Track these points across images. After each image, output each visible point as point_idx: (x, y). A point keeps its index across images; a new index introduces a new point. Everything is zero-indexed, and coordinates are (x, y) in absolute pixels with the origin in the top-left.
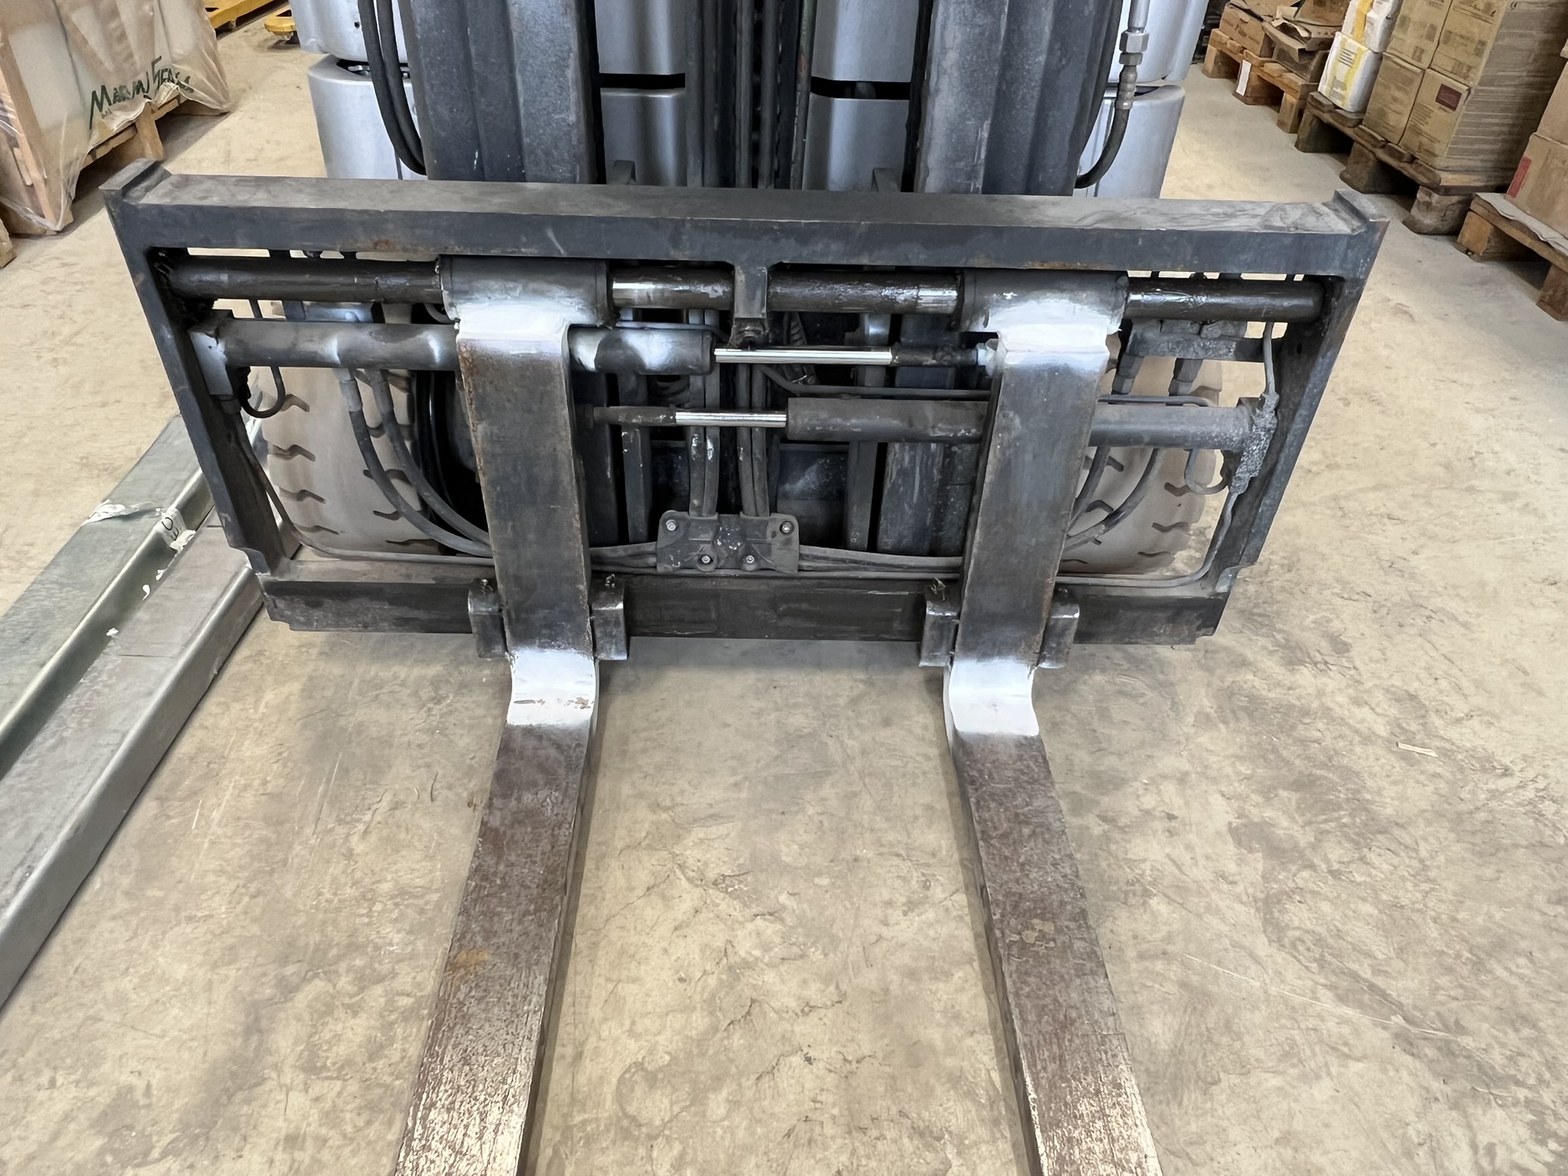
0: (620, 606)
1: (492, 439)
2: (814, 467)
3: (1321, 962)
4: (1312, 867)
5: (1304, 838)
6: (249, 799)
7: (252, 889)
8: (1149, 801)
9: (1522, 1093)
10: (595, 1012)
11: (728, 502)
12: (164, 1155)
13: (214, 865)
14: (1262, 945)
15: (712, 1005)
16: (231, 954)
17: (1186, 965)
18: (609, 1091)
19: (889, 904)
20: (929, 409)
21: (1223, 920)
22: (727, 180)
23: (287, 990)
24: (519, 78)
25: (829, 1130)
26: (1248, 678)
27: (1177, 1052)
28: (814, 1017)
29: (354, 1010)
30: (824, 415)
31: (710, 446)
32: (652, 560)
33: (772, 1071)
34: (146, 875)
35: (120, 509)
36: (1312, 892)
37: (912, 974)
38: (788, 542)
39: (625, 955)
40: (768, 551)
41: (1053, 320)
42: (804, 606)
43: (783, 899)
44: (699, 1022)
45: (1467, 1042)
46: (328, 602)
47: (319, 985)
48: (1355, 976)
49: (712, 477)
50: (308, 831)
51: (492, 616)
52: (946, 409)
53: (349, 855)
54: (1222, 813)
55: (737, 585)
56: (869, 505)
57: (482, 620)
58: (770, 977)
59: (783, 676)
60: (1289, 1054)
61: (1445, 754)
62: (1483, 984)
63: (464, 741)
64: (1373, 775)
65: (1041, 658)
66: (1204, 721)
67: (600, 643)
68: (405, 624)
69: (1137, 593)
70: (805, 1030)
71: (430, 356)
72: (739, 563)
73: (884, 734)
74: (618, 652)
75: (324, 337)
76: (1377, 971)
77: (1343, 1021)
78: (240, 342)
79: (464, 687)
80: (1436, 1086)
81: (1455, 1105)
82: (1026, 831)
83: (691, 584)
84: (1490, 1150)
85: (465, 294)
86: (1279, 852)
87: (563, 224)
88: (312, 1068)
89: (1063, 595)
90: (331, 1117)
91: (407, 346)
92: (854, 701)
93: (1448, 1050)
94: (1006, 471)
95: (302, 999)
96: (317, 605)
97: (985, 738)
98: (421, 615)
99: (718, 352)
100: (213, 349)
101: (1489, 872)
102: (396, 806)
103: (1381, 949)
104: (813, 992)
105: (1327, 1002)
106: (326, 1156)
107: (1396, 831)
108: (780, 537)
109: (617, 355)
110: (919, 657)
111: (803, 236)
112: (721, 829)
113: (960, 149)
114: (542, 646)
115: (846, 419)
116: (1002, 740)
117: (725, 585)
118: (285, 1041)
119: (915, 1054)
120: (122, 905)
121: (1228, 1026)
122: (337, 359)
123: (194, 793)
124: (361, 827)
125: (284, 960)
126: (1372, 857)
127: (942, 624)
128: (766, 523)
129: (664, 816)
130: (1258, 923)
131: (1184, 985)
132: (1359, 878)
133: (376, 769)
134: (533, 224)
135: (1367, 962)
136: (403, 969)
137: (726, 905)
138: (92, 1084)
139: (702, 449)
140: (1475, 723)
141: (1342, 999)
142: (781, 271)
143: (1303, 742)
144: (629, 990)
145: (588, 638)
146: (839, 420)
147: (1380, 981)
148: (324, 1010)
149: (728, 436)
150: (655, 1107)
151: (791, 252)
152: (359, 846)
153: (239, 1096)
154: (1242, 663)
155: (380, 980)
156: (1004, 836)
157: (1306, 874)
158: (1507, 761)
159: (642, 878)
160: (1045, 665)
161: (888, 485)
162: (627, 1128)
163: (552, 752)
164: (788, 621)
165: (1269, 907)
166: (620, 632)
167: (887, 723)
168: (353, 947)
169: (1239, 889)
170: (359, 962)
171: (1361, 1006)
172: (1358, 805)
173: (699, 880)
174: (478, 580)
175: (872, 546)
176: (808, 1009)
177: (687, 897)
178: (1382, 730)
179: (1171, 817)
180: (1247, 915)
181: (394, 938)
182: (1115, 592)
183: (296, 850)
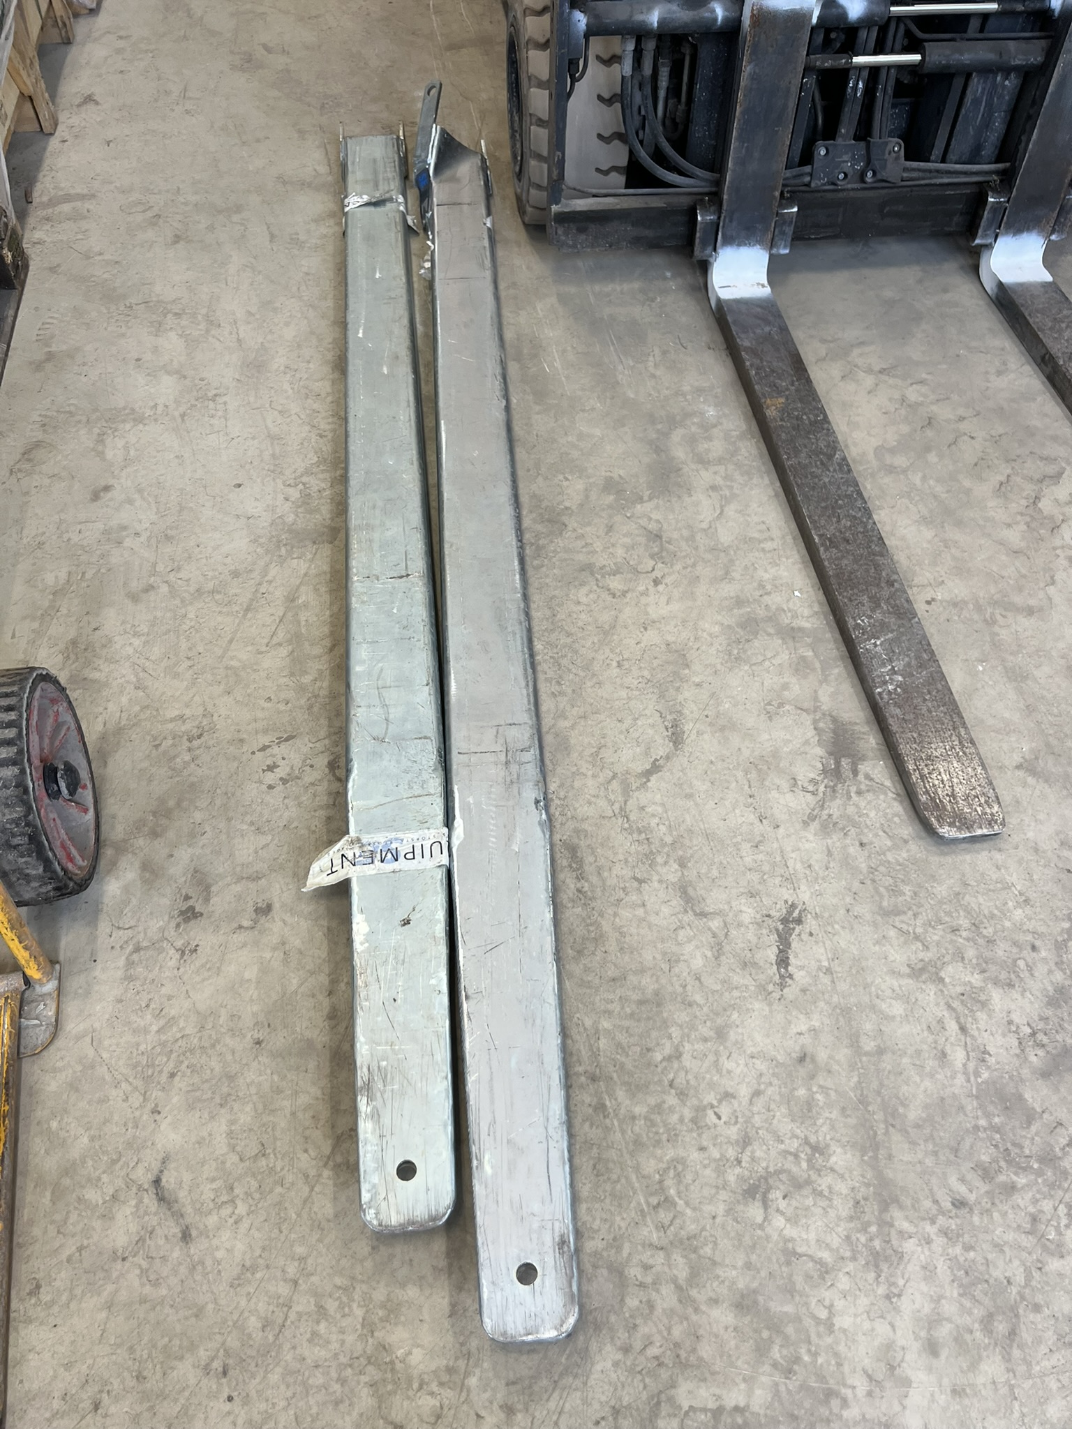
0: (795, 209)
6: (571, 356)
7: (608, 395)
10: (842, 429)
12: (650, 498)
13: (576, 387)
15: (907, 421)
16: (620, 423)
18: (871, 458)
19: (987, 373)
20: (1011, 44)
23: (666, 435)
25: (996, 462)
28: (966, 422)
29: (709, 439)
30: (948, 52)
31: (861, 85)
32: (807, 179)
33: (954, 444)
34: (540, 395)
35: (368, 199)
37: (1013, 401)
38: (897, 158)
39: (846, 405)
40: (884, 167)
42: (901, 208)
43: (924, 376)
44: (905, 428)
46: (593, 228)
47: (681, 431)
49: (857, 110)
50: (620, 368)
51: (712, 222)
52: (1023, 45)
53: (653, 376)
55: (860, 194)
56: (948, 129)
57: (705, 226)
58: (934, 408)
65: (1053, 232)
67: (776, 239)
68: (637, 244)
70: (963, 426)
71: (716, 19)
72: (862, 178)
74: (785, 247)
75: (650, 9)
79: (662, 292)
82: (1063, 325)
83: (829, 195)
88: (703, 461)
90: (728, 478)
91: (702, 13)
95: (676, 438)
96: (582, 230)
97: (1021, 285)
98: (649, 233)
99: (892, 9)
100: (581, 24)
102: (664, 352)
106: (736, 491)
108: (893, 155)
109: (831, 12)
110: (974, 236)
112: (867, 349)
114: (740, 245)
115: (962, 54)
116: (1031, 284)
118: (679, 453)
119: (1029, 431)
120: (537, 408)
123: (534, 356)
124: (651, 364)
125: (653, 423)
127: (997, 207)
129: (832, 345)
133: (639, 337)
136: (724, 421)
137: (892, 381)
138: (588, 477)
139: (855, 87)
144: (856, 419)
145: (770, 236)
148: (693, 440)
149: (875, 74)
150: (901, 461)
152: (657, 373)
153: (672, 475)
155: (714, 426)
156: (1051, 329)
159: (835, 373)
160: (1053, 237)
161: (963, 111)
162: (889, 469)
163: (758, 310)
164: (887, 222)
166: (789, 230)
168: (688, 414)
170: (696, 420)
173: (869, 371)
175: (943, 161)
176: (962, 419)
177: (867, 379)
181: (710, 410)
183: (620, 377)
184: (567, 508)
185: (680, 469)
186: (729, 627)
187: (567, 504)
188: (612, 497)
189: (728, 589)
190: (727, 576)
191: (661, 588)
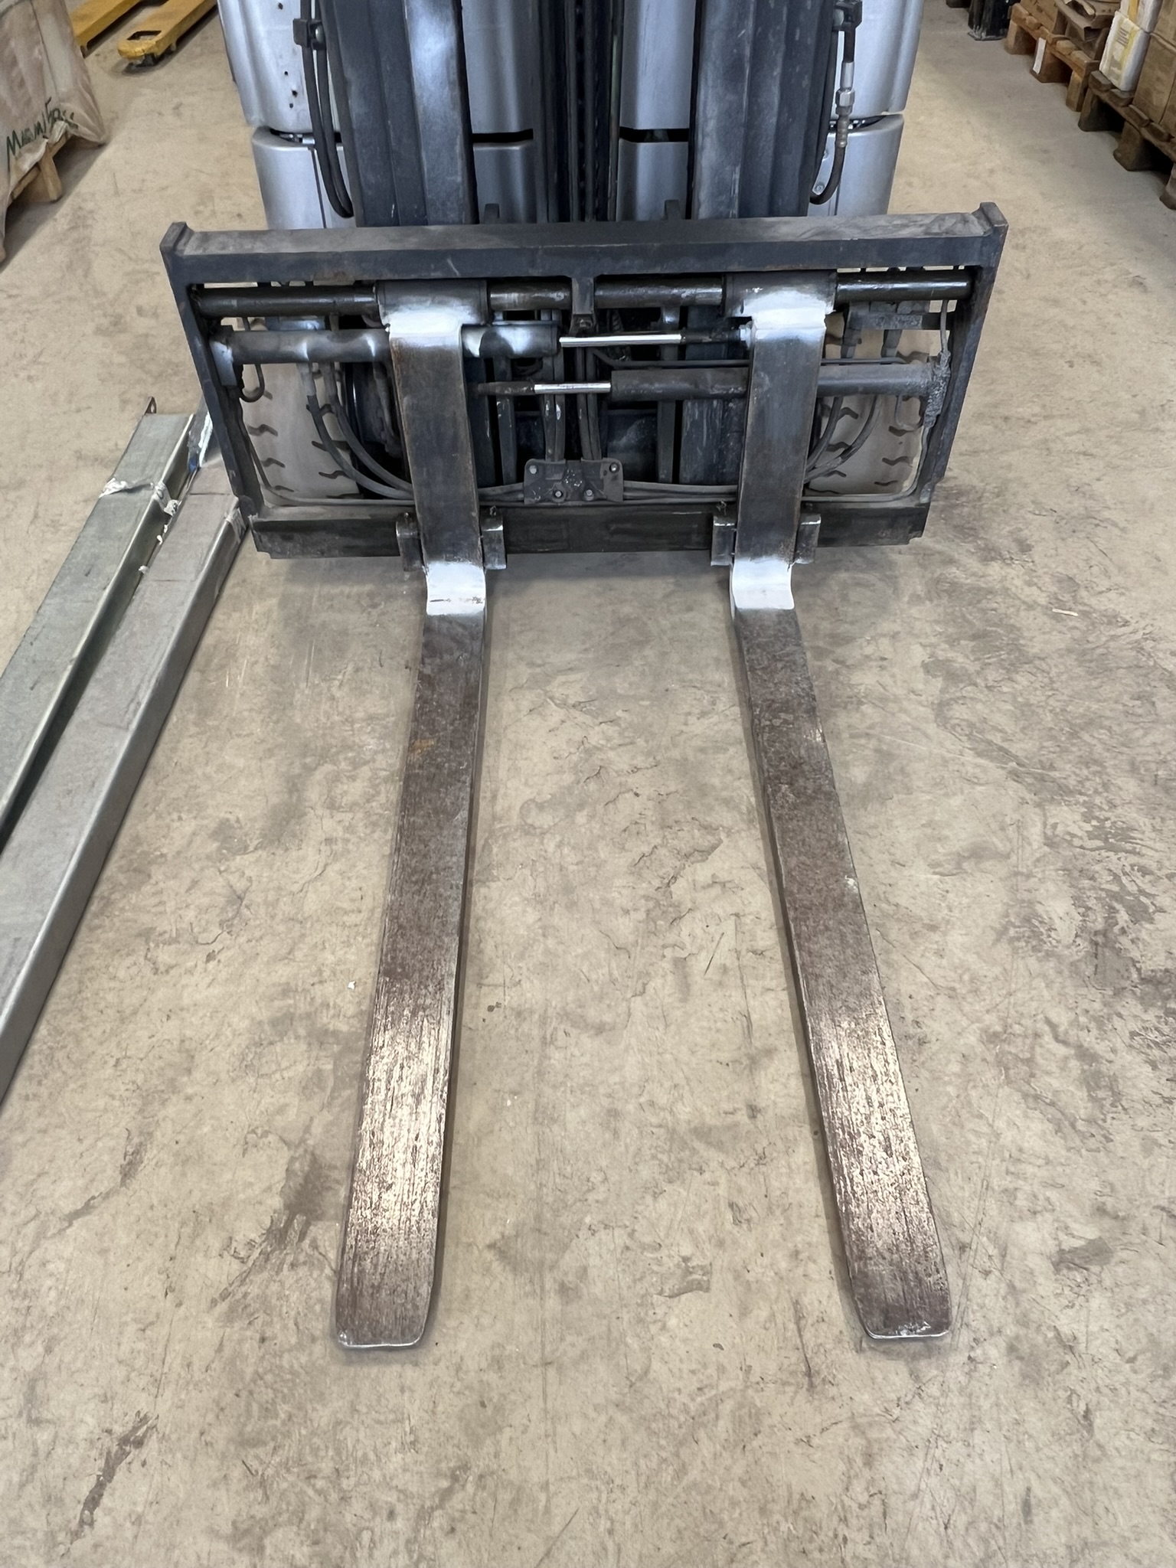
0: (501, 528)
1: (413, 408)
2: (634, 427)
3: (969, 736)
4: (975, 685)
5: (973, 667)
6: (259, 669)
7: (274, 718)
8: (869, 650)
9: (1082, 799)
10: (502, 774)
11: (573, 451)
12: (256, 849)
13: (246, 706)
14: (932, 729)
15: (575, 770)
16: (270, 753)
17: (880, 740)
18: (515, 814)
19: (689, 714)
20: (709, 374)
21: (909, 715)
22: (564, 216)
23: (309, 770)
24: (424, 155)
25: (649, 827)
26: (953, 571)
27: (867, 785)
28: (639, 773)
29: (353, 778)
30: (636, 382)
31: (558, 409)
32: (520, 496)
33: (614, 801)
34: (204, 714)
35: (123, 485)
36: (972, 699)
37: (702, 750)
38: (615, 478)
39: (518, 746)
40: (602, 487)
41: (785, 306)
42: (628, 526)
43: (619, 713)
44: (568, 778)
45: (1055, 774)
46: (297, 536)
47: (328, 767)
48: (990, 743)
49: (560, 431)
50: (303, 685)
51: (413, 538)
52: (721, 374)
53: (333, 698)
54: (919, 655)
55: (580, 513)
56: (671, 449)
57: (406, 540)
58: (611, 754)
59: (617, 583)
60: (938, 783)
61: (1085, 615)
62: (1073, 745)
63: (397, 631)
64: (1029, 630)
65: (795, 557)
66: (916, 599)
67: (488, 556)
68: (349, 551)
69: (864, 506)
70: (632, 780)
71: (369, 351)
72: (581, 495)
73: (687, 616)
74: (500, 563)
75: (298, 341)
76: (1004, 740)
77: (977, 766)
78: (242, 348)
79: (390, 597)
80: (1029, 796)
81: (1039, 805)
82: (780, 665)
83: (549, 512)
84: (1055, 826)
85: (393, 307)
86: (953, 676)
87: (457, 255)
88: (332, 806)
89: (806, 508)
90: (350, 829)
91: (354, 345)
92: (667, 596)
93: (1042, 779)
94: (761, 415)
95: (319, 775)
96: (289, 539)
97: (756, 612)
98: (360, 543)
99: (562, 340)
100: (225, 352)
101: (1095, 683)
102: (357, 670)
103: (1010, 727)
104: (640, 761)
105: (969, 757)
106: (350, 846)
107: (1037, 662)
108: (609, 475)
109: (494, 345)
110: (710, 559)
111: (616, 255)
112: (572, 677)
113: (720, 187)
114: (448, 560)
115: (652, 384)
116: (767, 613)
117: (572, 512)
118: (314, 794)
119: (703, 790)
120: (193, 730)
121: (902, 770)
122: (306, 356)
123: (222, 667)
124: (337, 683)
125: (304, 756)
126: (1018, 678)
127: (724, 532)
128: (599, 465)
129: (538, 670)
130: (932, 717)
131: (877, 751)
132: (1005, 689)
133: (340, 650)
134: (437, 256)
135: (999, 735)
136: (380, 757)
137: (581, 718)
138: (203, 818)
139: (553, 410)
140: (1112, 595)
141: (979, 754)
142: (602, 280)
143: (984, 611)
144: (521, 763)
145: (479, 553)
146: (646, 385)
147: (1005, 745)
148: (335, 779)
149: (571, 399)
150: (545, 820)
151: (608, 268)
152: (338, 694)
153: (293, 821)
154: (951, 561)
155: (366, 763)
156: (763, 669)
157: (969, 688)
158: (1128, 618)
159: (526, 705)
160: (799, 561)
161: (684, 434)
162: (528, 830)
163: (460, 630)
164: (616, 538)
165: (941, 709)
166: (501, 548)
167: (689, 609)
168: (346, 747)
169: (923, 698)
170: (350, 755)
171: (992, 759)
172: (1016, 647)
173: (563, 704)
174: (402, 515)
175: (676, 480)
176: (636, 770)
177: (556, 715)
178: (1043, 600)
179: (883, 659)
180: (928, 713)
181: (371, 743)
182: (849, 506)
183: (298, 696)
184: (162, 855)
185: (305, 814)
186: (260, 1023)
187: (165, 850)
188: (216, 845)
189: (283, 973)
190: (288, 956)
191: (212, 965)
